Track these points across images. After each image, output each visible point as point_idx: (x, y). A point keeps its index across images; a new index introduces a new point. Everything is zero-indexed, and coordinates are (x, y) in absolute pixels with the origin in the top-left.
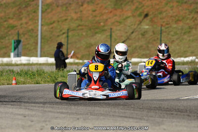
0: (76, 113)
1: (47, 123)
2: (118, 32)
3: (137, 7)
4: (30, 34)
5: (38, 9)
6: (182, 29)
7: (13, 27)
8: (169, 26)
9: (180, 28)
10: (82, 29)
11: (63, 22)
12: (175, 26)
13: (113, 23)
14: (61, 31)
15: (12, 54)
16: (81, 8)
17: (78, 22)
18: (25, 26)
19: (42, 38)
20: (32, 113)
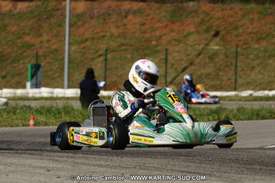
0: (119, 166)
2: (175, 54)
3: (202, 20)
4: (53, 56)
5: (65, 22)
6: (266, 51)
7: (30, 46)
8: (247, 46)
9: (262, 49)
10: (126, 50)
11: (99, 39)
12: (256, 46)
13: (170, 41)
14: (96, 52)
15: (28, 84)
16: (125, 21)
17: (120, 40)
18: (47, 45)
19: (69, 63)
20: (58, 166)
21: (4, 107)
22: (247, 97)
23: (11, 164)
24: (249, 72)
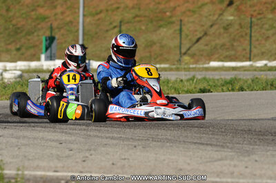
0: (132, 138)
1: (92, 152)
2: (190, 25)
4: (67, 28)
7: (45, 18)
8: (262, 16)
10: (140, 21)
11: (113, 11)
12: (270, 16)
13: (184, 12)
14: (111, 24)
15: (43, 57)
17: (135, 12)
18: (61, 17)
19: (84, 34)
20: (70, 139)
21: (18, 80)
22: (261, 67)
23: (24, 137)
24: (263, 42)
